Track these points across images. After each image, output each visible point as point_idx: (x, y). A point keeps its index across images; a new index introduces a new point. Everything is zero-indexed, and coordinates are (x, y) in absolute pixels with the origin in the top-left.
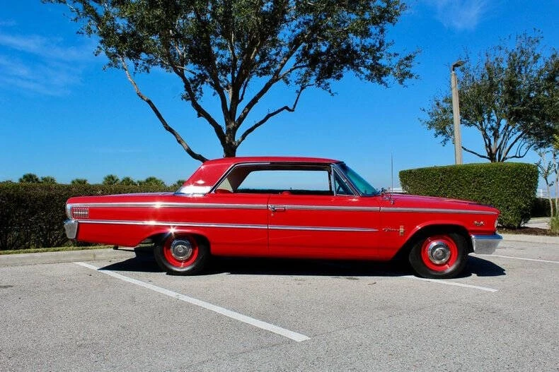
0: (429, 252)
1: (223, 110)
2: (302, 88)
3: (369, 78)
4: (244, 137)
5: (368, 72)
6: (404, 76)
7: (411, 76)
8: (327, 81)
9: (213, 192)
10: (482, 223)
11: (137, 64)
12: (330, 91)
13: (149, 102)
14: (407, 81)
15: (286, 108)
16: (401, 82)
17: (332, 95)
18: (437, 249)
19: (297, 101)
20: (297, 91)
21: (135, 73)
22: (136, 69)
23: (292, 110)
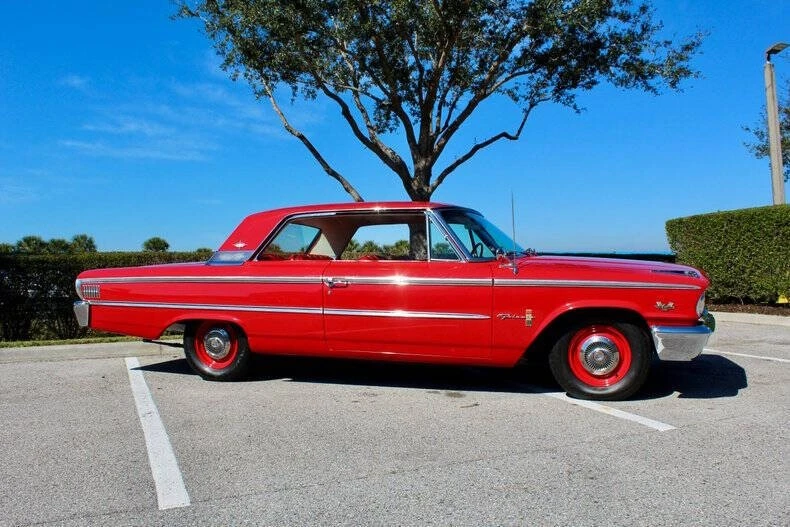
1: (409, 142)
2: (532, 106)
3: (623, 82)
4: (440, 179)
5: (620, 73)
6: (677, 75)
7: (687, 73)
9: (255, 260)
11: (296, 88)
12: (575, 107)
13: (302, 137)
14: (684, 82)
15: (505, 135)
16: (673, 84)
17: (578, 112)
19: (523, 124)
20: (525, 110)
21: (293, 100)
22: (294, 95)
23: (515, 138)
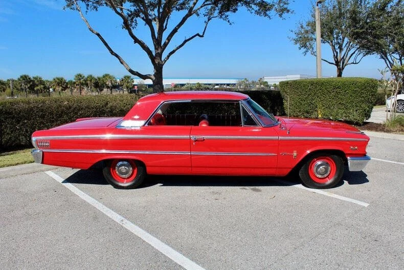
0: (315, 169)
1: (153, 38)
2: (209, 20)
3: (258, 13)
4: (168, 57)
5: (256, 8)
6: (283, 11)
7: (288, 11)
8: (227, 13)
9: (146, 125)
10: (356, 148)
11: (88, 5)
12: (229, 22)
13: (98, 35)
14: (285, 15)
16: (280, 15)
17: (231, 24)
18: (321, 167)
19: (205, 29)
20: (205, 22)
21: (87, 12)
22: (87, 9)
23: (202, 36)
